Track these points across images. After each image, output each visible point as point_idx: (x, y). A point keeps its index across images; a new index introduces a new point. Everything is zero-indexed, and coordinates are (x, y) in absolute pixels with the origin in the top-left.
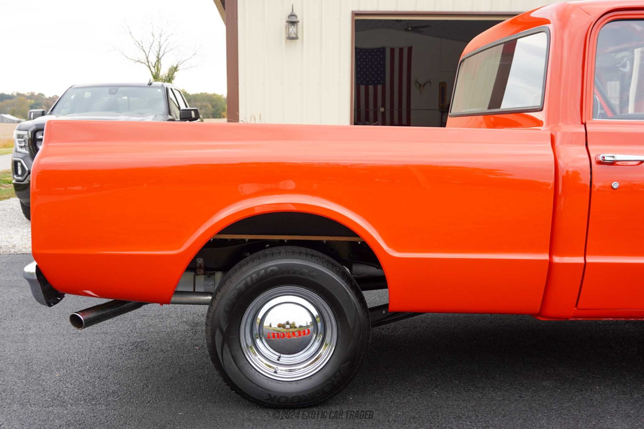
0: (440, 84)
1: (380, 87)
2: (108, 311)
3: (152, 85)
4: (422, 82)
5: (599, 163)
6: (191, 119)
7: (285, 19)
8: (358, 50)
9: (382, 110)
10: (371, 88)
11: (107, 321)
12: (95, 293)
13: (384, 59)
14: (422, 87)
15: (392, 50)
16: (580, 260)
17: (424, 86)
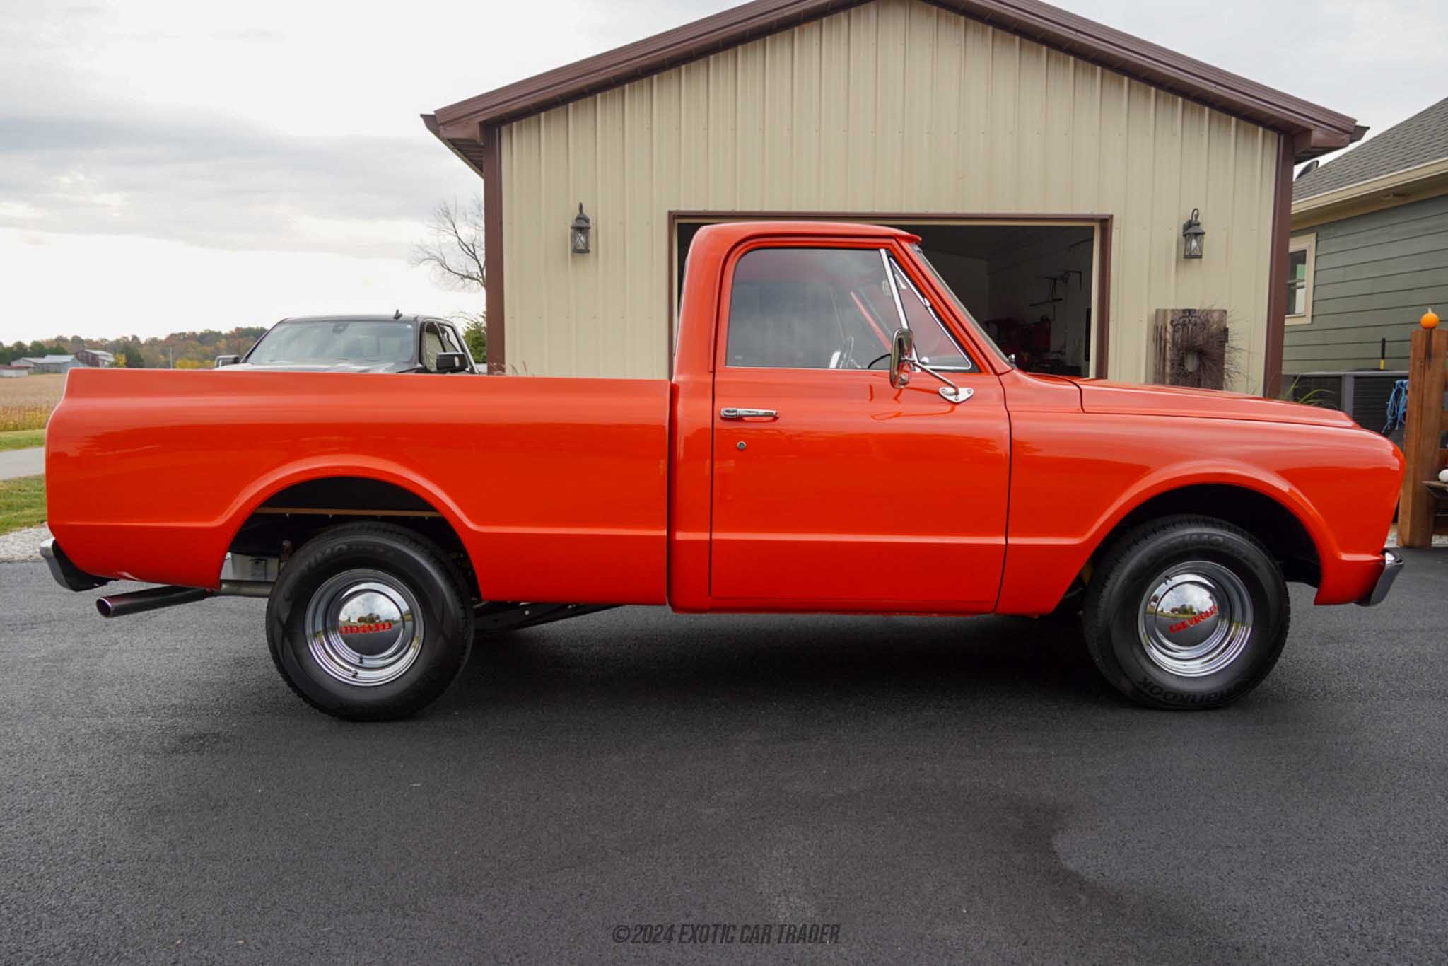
2: (158, 598)
3: (401, 319)
5: (725, 419)
6: (454, 370)
7: (570, 222)
11: (151, 611)
12: (133, 575)
16: (705, 536)
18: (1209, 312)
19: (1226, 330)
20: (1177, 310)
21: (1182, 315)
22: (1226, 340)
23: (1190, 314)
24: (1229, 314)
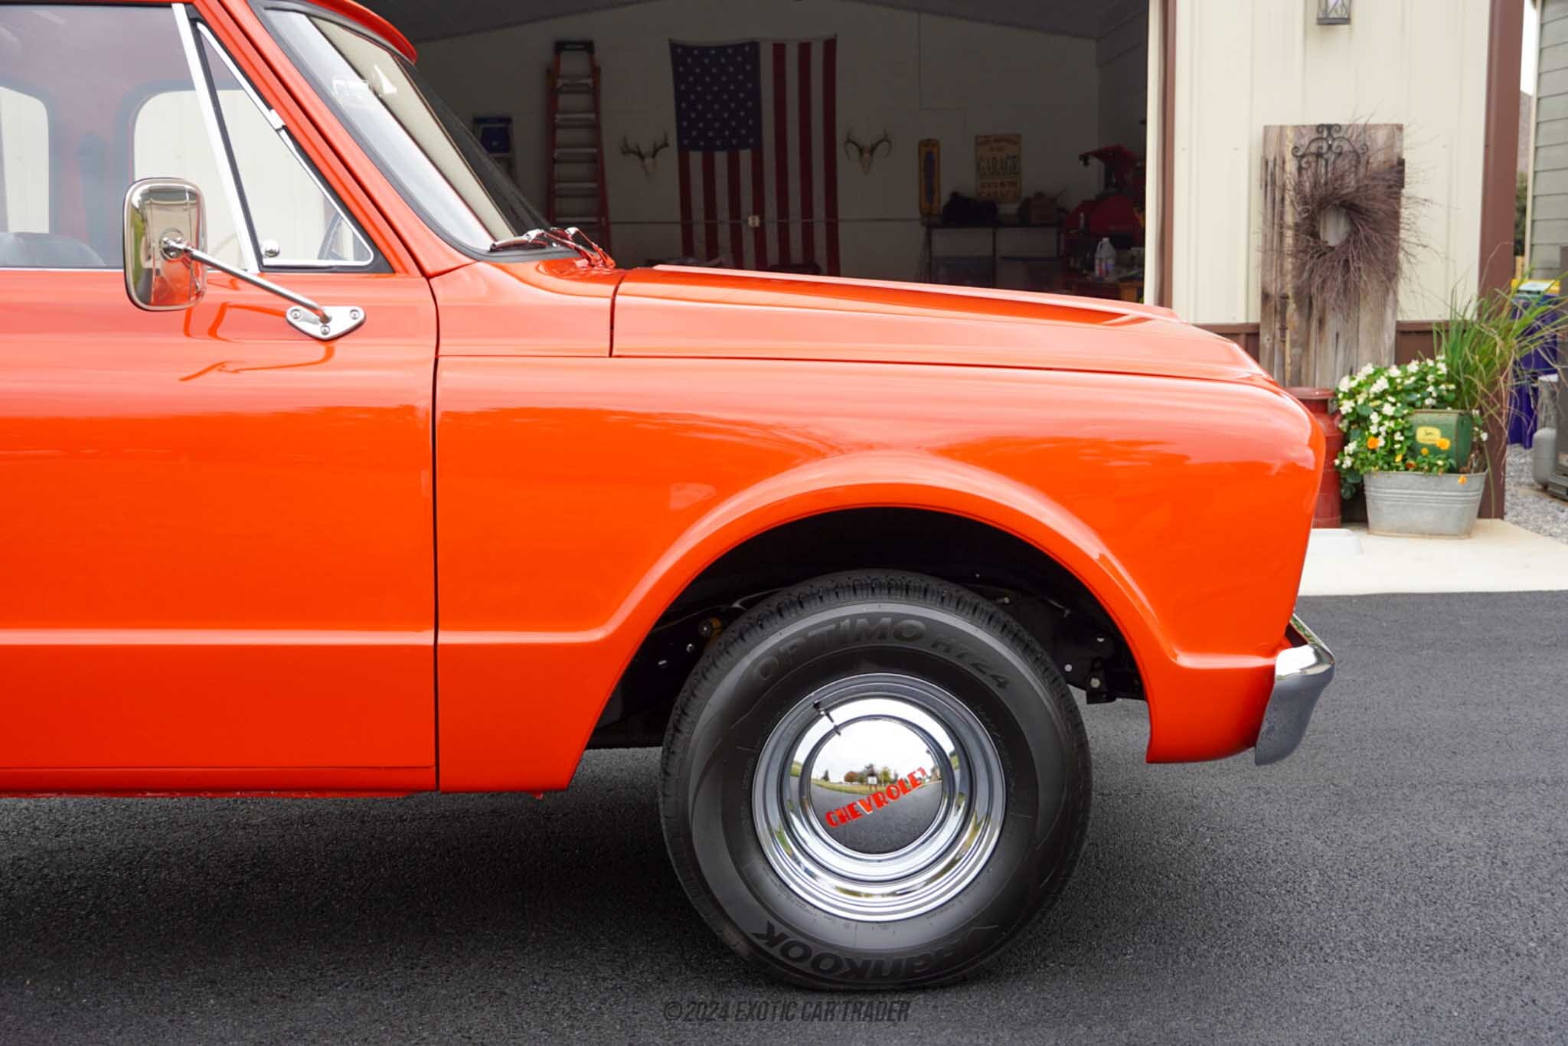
0: (922, 144)
1: (745, 156)
4: (867, 143)
8: (679, 50)
9: (753, 221)
10: (721, 158)
13: (755, 76)
14: (866, 155)
15: (779, 50)
17: (872, 150)
18: (1366, 128)
19: (1401, 163)
20: (1304, 126)
21: (1314, 136)
22: (1401, 184)
23: (1329, 134)
24: (1405, 132)
